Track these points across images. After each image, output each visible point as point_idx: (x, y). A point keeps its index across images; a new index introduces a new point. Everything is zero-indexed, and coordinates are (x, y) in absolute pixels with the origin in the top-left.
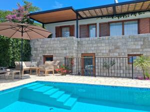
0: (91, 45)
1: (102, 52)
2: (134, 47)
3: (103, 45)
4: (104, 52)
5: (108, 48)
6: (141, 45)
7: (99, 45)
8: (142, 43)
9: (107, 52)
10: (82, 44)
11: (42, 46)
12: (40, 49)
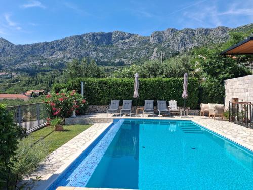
11: (232, 87)
12: (230, 90)
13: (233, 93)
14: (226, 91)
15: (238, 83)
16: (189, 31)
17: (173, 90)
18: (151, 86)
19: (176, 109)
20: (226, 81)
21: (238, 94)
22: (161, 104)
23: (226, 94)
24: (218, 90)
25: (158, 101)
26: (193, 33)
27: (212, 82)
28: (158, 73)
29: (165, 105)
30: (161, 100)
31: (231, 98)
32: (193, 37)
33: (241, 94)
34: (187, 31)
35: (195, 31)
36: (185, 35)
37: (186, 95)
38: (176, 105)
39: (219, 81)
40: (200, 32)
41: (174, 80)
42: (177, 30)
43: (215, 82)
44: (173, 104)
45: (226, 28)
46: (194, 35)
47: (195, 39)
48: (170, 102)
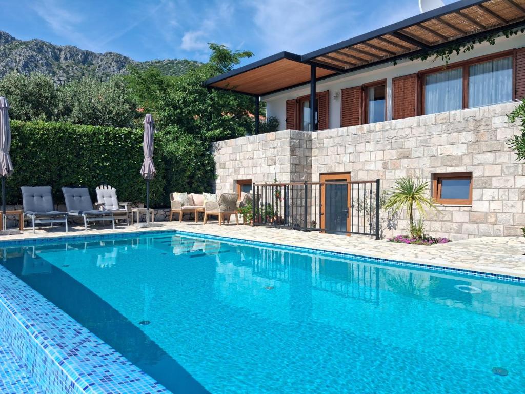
0: (341, 150)
1: (367, 167)
2: (448, 150)
3: (370, 147)
4: (372, 167)
5: (380, 155)
6: (469, 144)
7: (360, 147)
8: (470, 137)
9: (379, 166)
10: (323, 147)
11: (233, 157)
12: (229, 164)
13: (237, 170)
14: (218, 166)
15: (250, 147)
16: (45, 48)
17: (106, 160)
18: (42, 144)
19: (115, 208)
20: (217, 144)
21: (250, 171)
22: (74, 196)
23: (219, 172)
24: (203, 164)
25: (64, 189)
26: (55, 53)
27: (190, 144)
28: (56, 111)
29: (87, 198)
30: (71, 185)
31: (231, 180)
32: (56, 62)
33: (258, 170)
34: (39, 47)
35: (60, 50)
36: (35, 53)
37: (153, 169)
38: (114, 199)
39: (203, 144)
40: (72, 56)
41: (108, 134)
42: (14, 39)
43: (196, 144)
44: (107, 196)
45: (125, 58)
46: (57, 58)
47: (59, 67)
48: (97, 189)
